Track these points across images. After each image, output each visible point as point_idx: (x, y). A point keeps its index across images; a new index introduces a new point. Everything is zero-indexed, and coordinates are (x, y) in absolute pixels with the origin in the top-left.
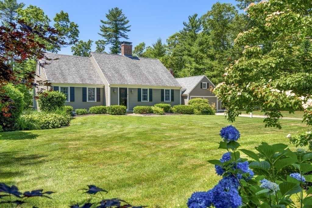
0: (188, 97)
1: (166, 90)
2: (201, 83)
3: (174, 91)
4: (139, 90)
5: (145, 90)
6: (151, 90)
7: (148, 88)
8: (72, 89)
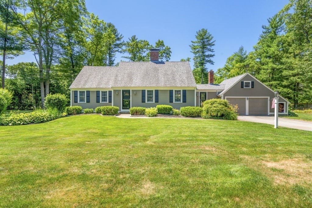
0: (223, 97)
1: (176, 91)
2: (242, 83)
3: (186, 92)
4: (143, 92)
5: (150, 92)
6: (157, 92)
7: (154, 89)
8: (88, 92)
